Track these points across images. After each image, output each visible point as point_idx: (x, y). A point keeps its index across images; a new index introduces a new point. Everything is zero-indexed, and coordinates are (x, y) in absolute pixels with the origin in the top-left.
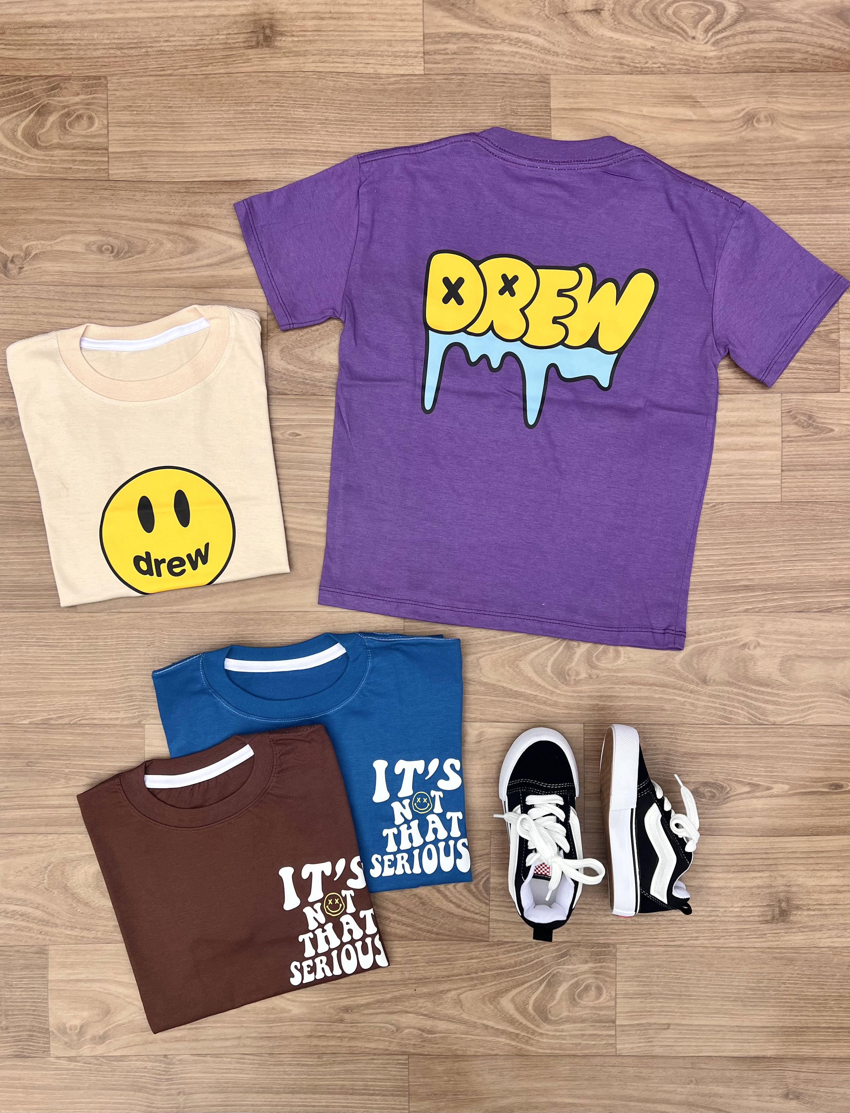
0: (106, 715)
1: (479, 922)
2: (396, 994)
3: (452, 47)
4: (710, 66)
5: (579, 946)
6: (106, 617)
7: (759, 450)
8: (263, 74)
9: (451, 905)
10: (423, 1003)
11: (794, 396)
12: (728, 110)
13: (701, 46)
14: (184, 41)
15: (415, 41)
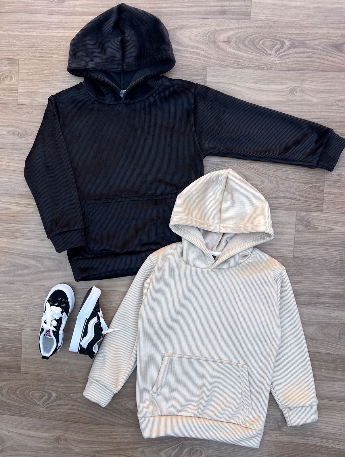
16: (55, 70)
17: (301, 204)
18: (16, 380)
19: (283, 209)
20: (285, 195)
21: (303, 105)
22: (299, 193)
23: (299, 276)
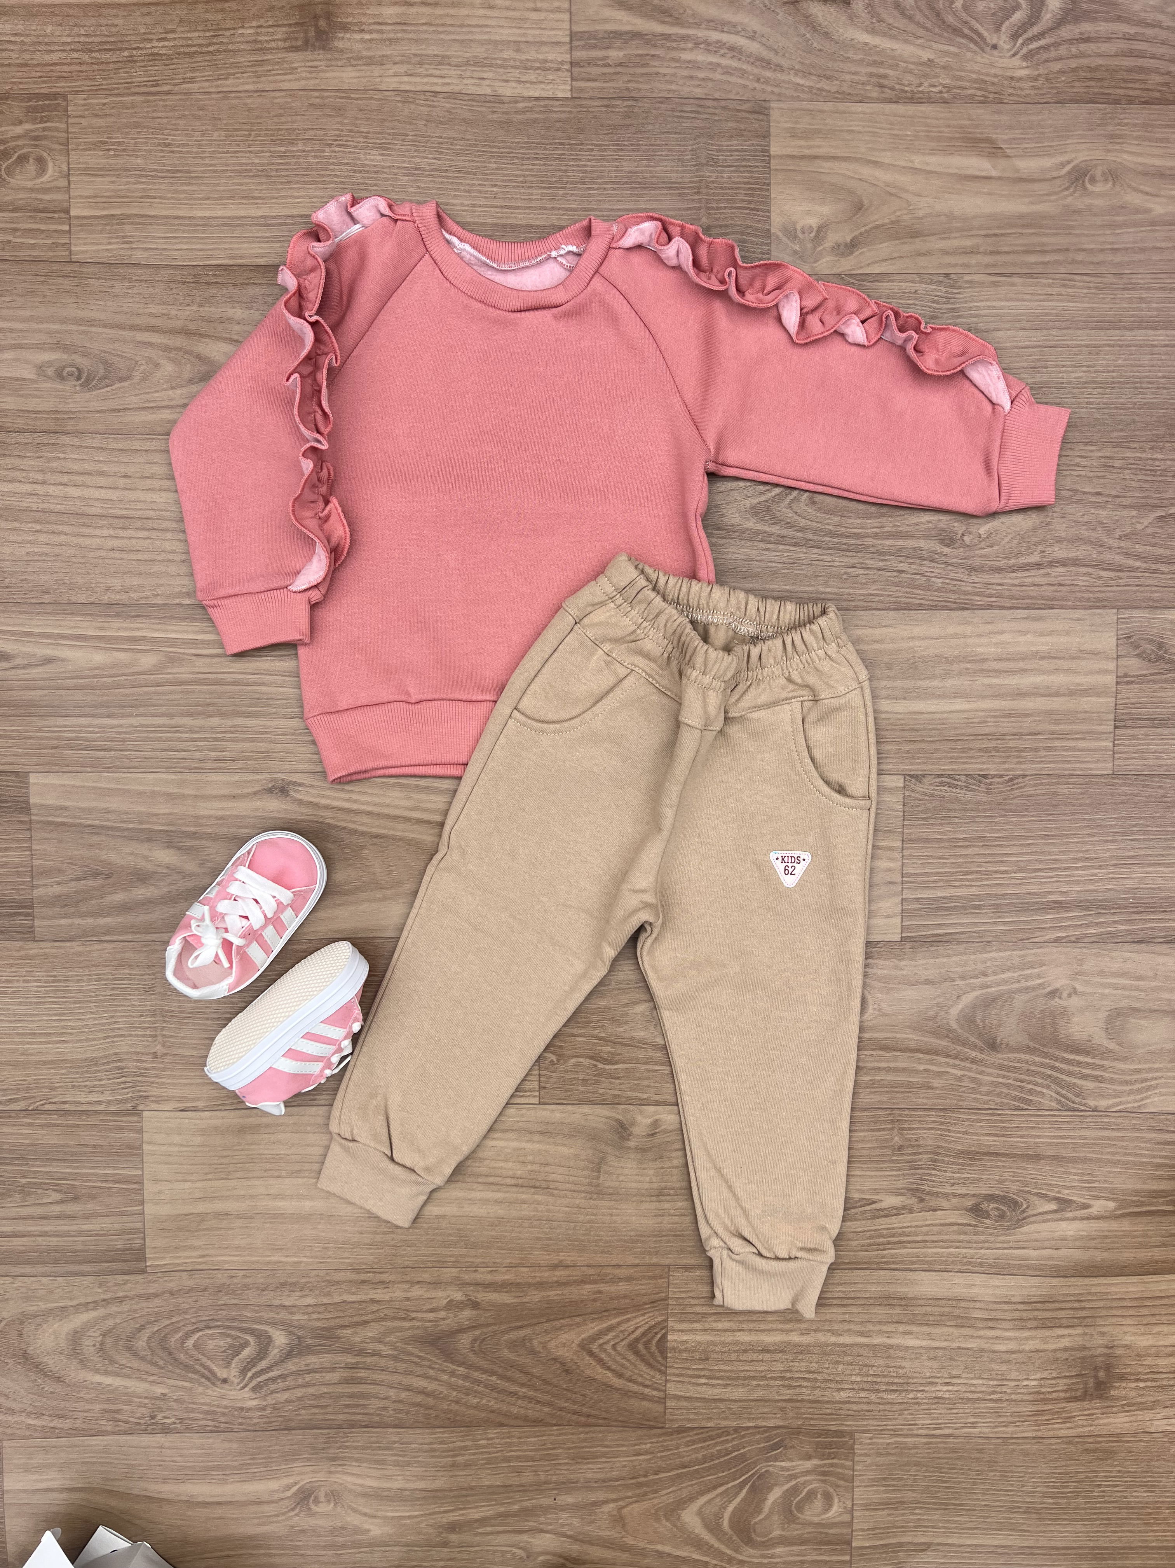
0: (82, 1097)
1: (651, 1399)
2: (525, 1504)
3: (615, 54)
4: (1019, 92)
5: (798, 1433)
6: (81, 949)
7: (1082, 696)
8: (316, 94)
9: (609, 1374)
10: (567, 1519)
11: (1137, 614)
12: (1047, 162)
13: (1005, 60)
14: (190, 38)
15: (557, 43)
16: (207, 130)
17: (1131, 581)
18: (132, 1299)
19: (1070, 603)
20: (1072, 555)
21: (1119, 226)
22: (1123, 544)
23: (1136, 839)
